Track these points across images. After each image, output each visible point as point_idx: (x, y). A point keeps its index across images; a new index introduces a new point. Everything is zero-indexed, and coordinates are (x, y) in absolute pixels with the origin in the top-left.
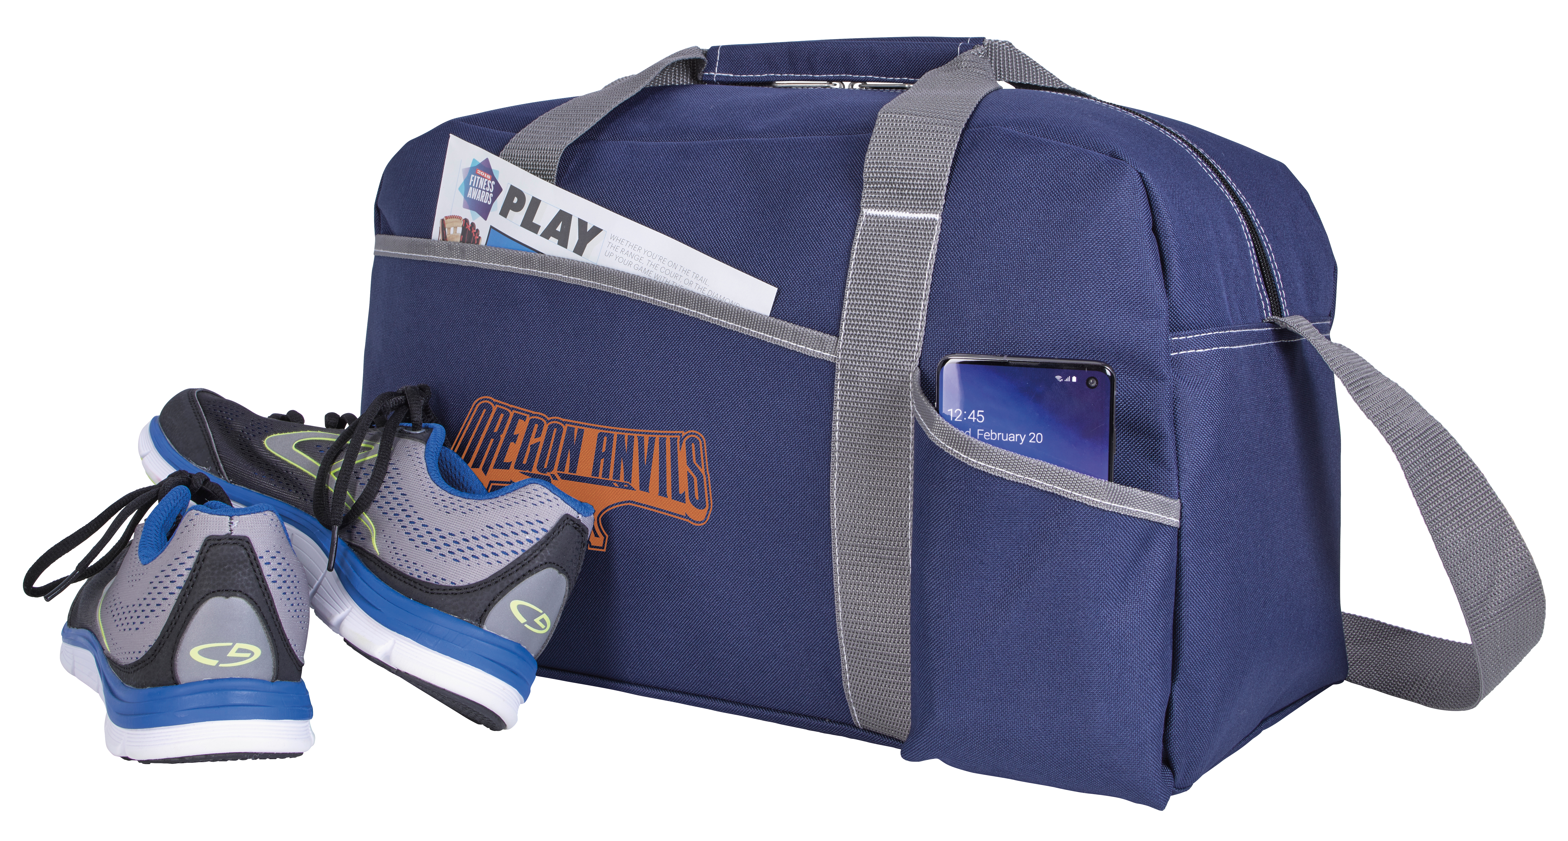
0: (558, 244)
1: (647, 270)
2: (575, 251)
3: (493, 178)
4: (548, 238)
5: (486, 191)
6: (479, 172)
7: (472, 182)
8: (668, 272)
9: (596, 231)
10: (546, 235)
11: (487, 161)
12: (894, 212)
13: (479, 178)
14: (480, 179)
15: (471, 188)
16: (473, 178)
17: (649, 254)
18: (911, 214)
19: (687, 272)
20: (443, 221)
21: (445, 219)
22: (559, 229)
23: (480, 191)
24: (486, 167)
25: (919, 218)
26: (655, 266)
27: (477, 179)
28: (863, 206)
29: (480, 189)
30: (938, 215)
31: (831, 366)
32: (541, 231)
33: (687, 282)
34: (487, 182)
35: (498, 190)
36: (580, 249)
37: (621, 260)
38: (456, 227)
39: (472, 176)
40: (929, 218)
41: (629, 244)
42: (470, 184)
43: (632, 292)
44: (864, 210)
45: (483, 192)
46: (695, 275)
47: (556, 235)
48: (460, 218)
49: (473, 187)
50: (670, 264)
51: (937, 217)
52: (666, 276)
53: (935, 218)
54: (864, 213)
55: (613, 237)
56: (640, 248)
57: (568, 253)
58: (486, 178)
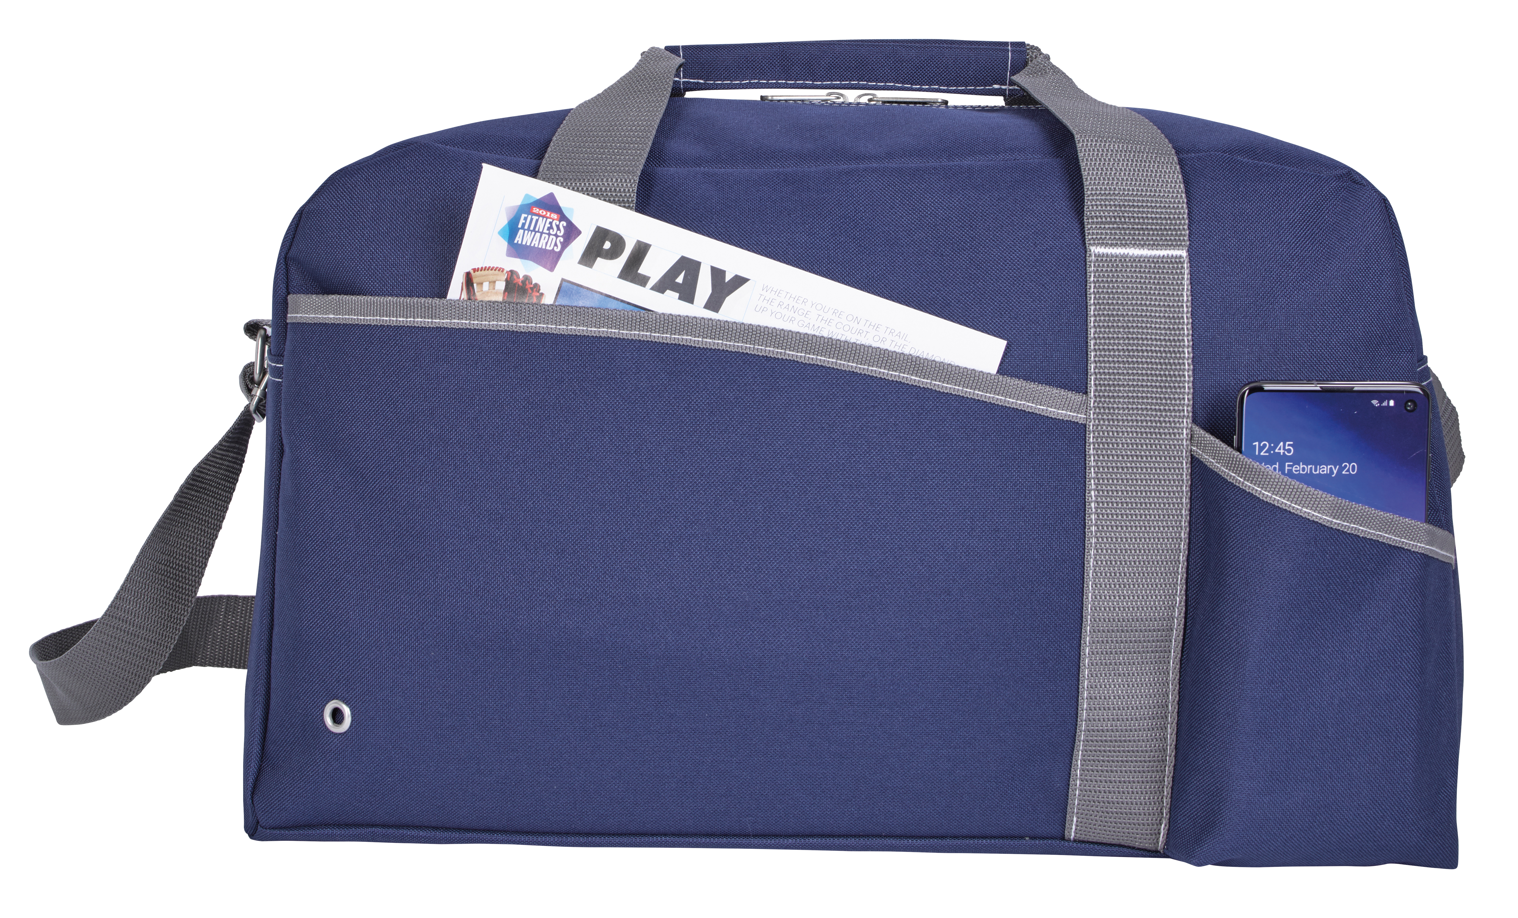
0: (680, 298)
1: (816, 327)
2: (708, 306)
3: (563, 217)
4: (663, 292)
5: (549, 234)
6: (536, 210)
7: (524, 224)
8: (847, 328)
9: (739, 281)
10: (661, 287)
11: (551, 196)
12: (1128, 249)
13: (535, 218)
14: (537, 221)
15: (521, 232)
16: (526, 219)
17: (819, 307)
18: (1155, 251)
19: (877, 327)
20: (468, 275)
21: (472, 272)
22: (680, 280)
23: (538, 235)
24: (549, 204)
25: (1161, 255)
26: (829, 322)
27: (532, 219)
28: (1090, 244)
29: (538, 232)
30: (1184, 251)
31: (1081, 429)
32: (651, 283)
33: (877, 339)
34: (551, 223)
35: (572, 232)
36: (714, 304)
37: (778, 316)
38: (494, 282)
39: (524, 216)
40: (1174, 255)
41: (789, 295)
42: (520, 226)
43: (803, 355)
44: (1093, 248)
45: (544, 235)
46: (889, 330)
47: (675, 287)
48: (501, 270)
49: (525, 230)
50: (850, 318)
51: (1184, 253)
52: (844, 333)
53: (1182, 254)
54: (1092, 251)
55: (765, 288)
56: (805, 301)
57: (697, 309)
58: (550, 218)
